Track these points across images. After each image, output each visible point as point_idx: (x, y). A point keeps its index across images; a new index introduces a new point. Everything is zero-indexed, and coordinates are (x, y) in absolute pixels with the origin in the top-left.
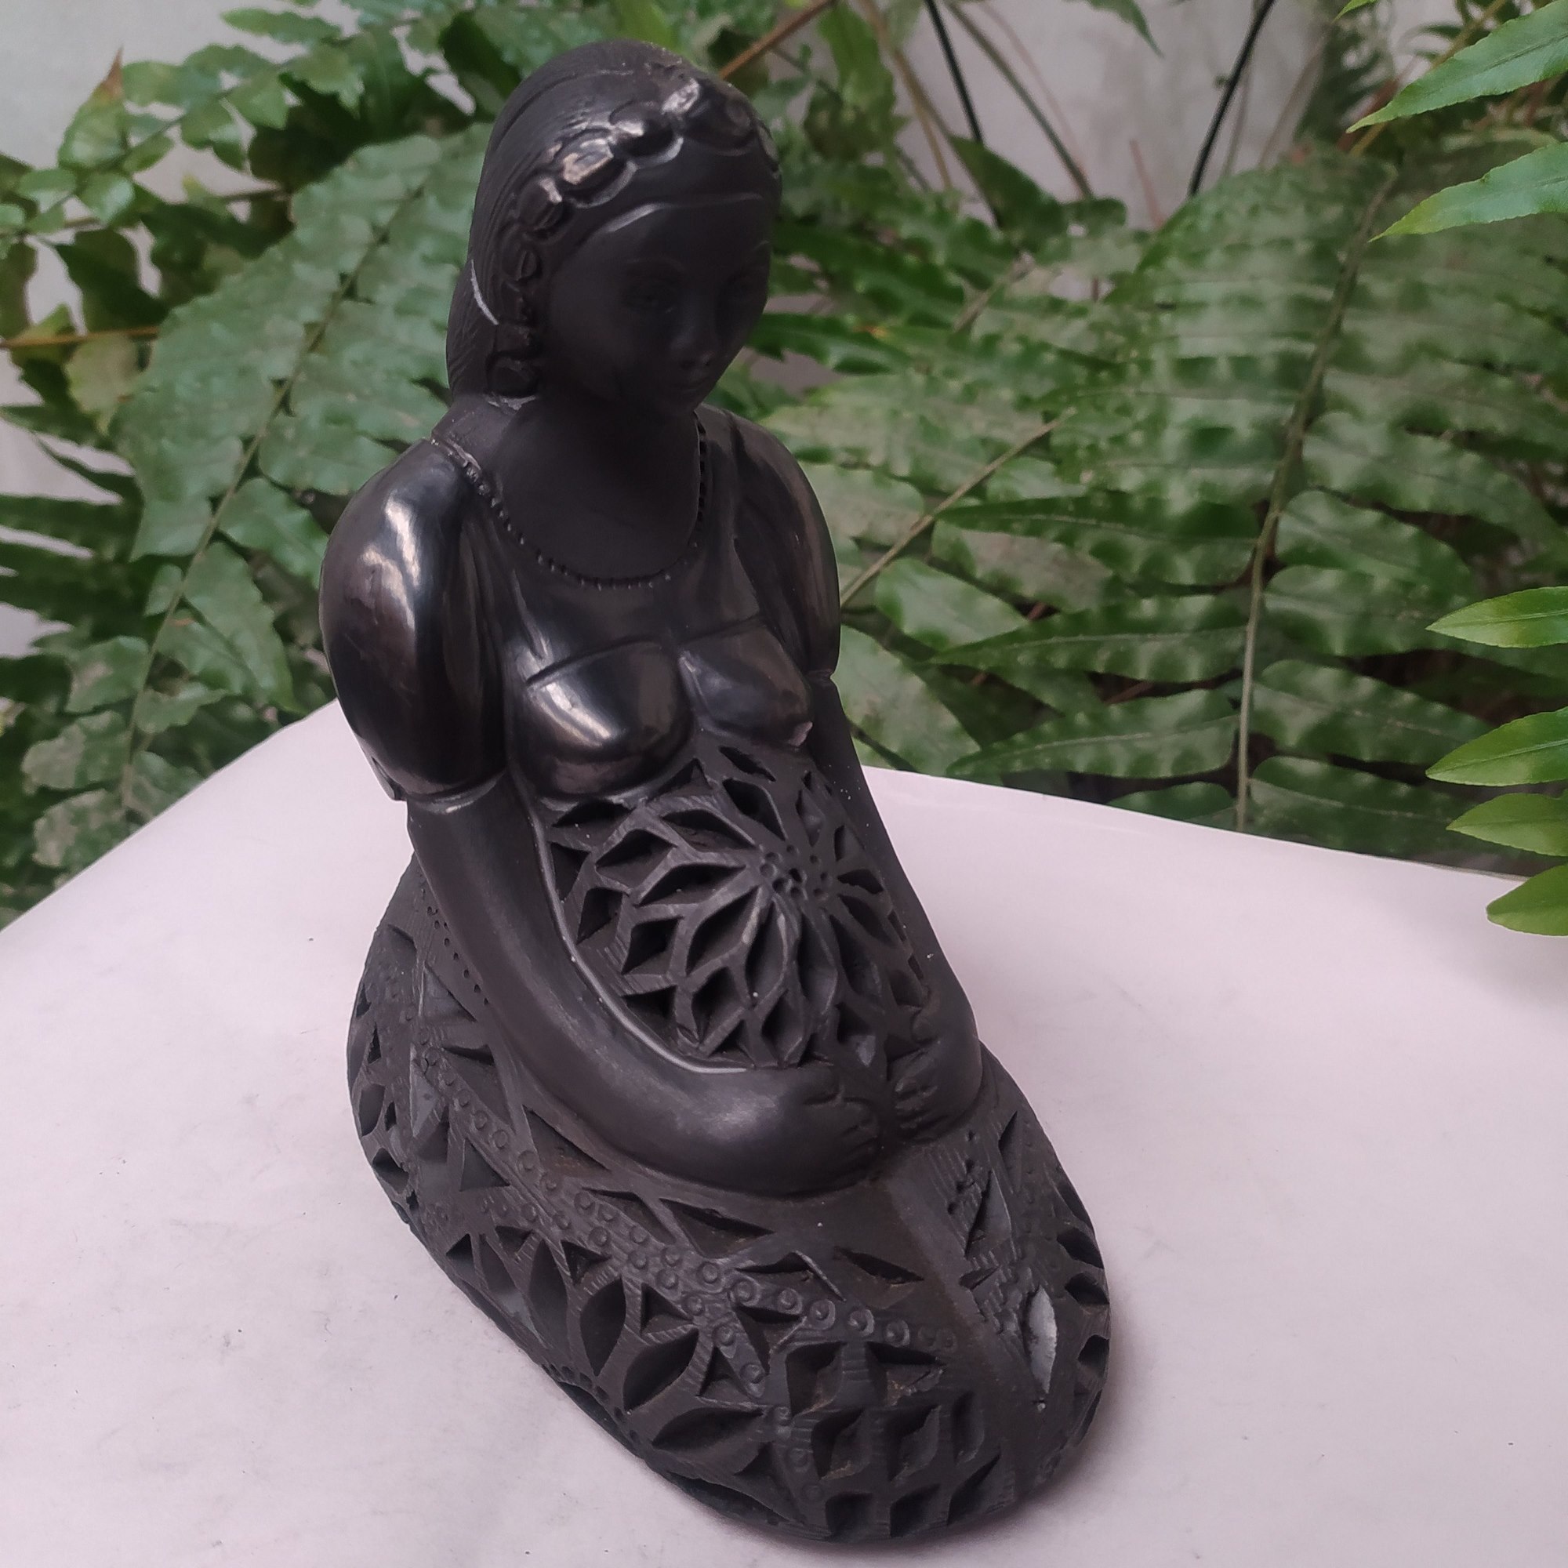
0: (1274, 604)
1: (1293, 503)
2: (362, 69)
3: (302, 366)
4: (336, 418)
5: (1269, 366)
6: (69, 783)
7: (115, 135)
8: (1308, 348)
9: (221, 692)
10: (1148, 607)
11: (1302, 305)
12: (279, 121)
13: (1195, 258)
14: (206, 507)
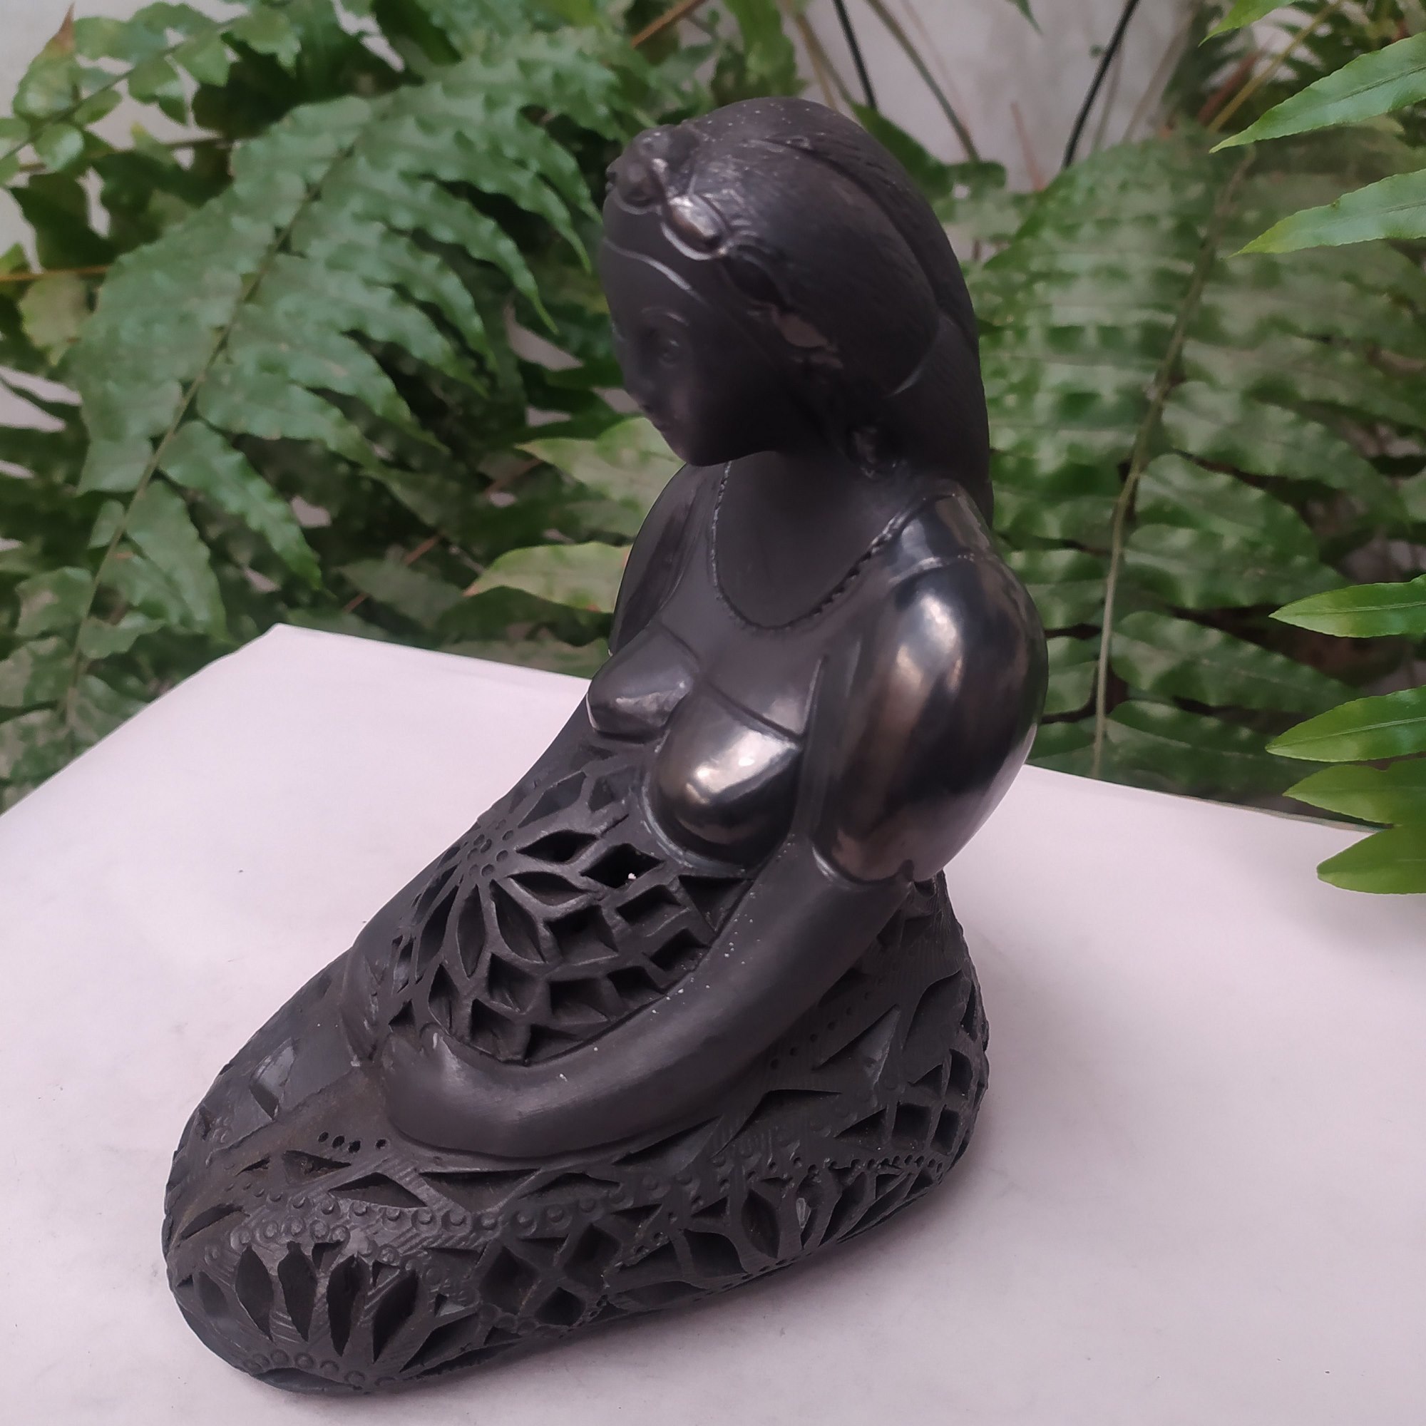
0: (1133, 558)
1: (1152, 465)
2: (299, 30)
3: (238, 316)
4: (270, 367)
5: (1133, 336)
6: (18, 702)
7: (67, 88)
8: (1169, 319)
9: (160, 623)
10: (1017, 559)
11: (1165, 278)
12: (220, 77)
13: (1068, 231)
14: (147, 447)
